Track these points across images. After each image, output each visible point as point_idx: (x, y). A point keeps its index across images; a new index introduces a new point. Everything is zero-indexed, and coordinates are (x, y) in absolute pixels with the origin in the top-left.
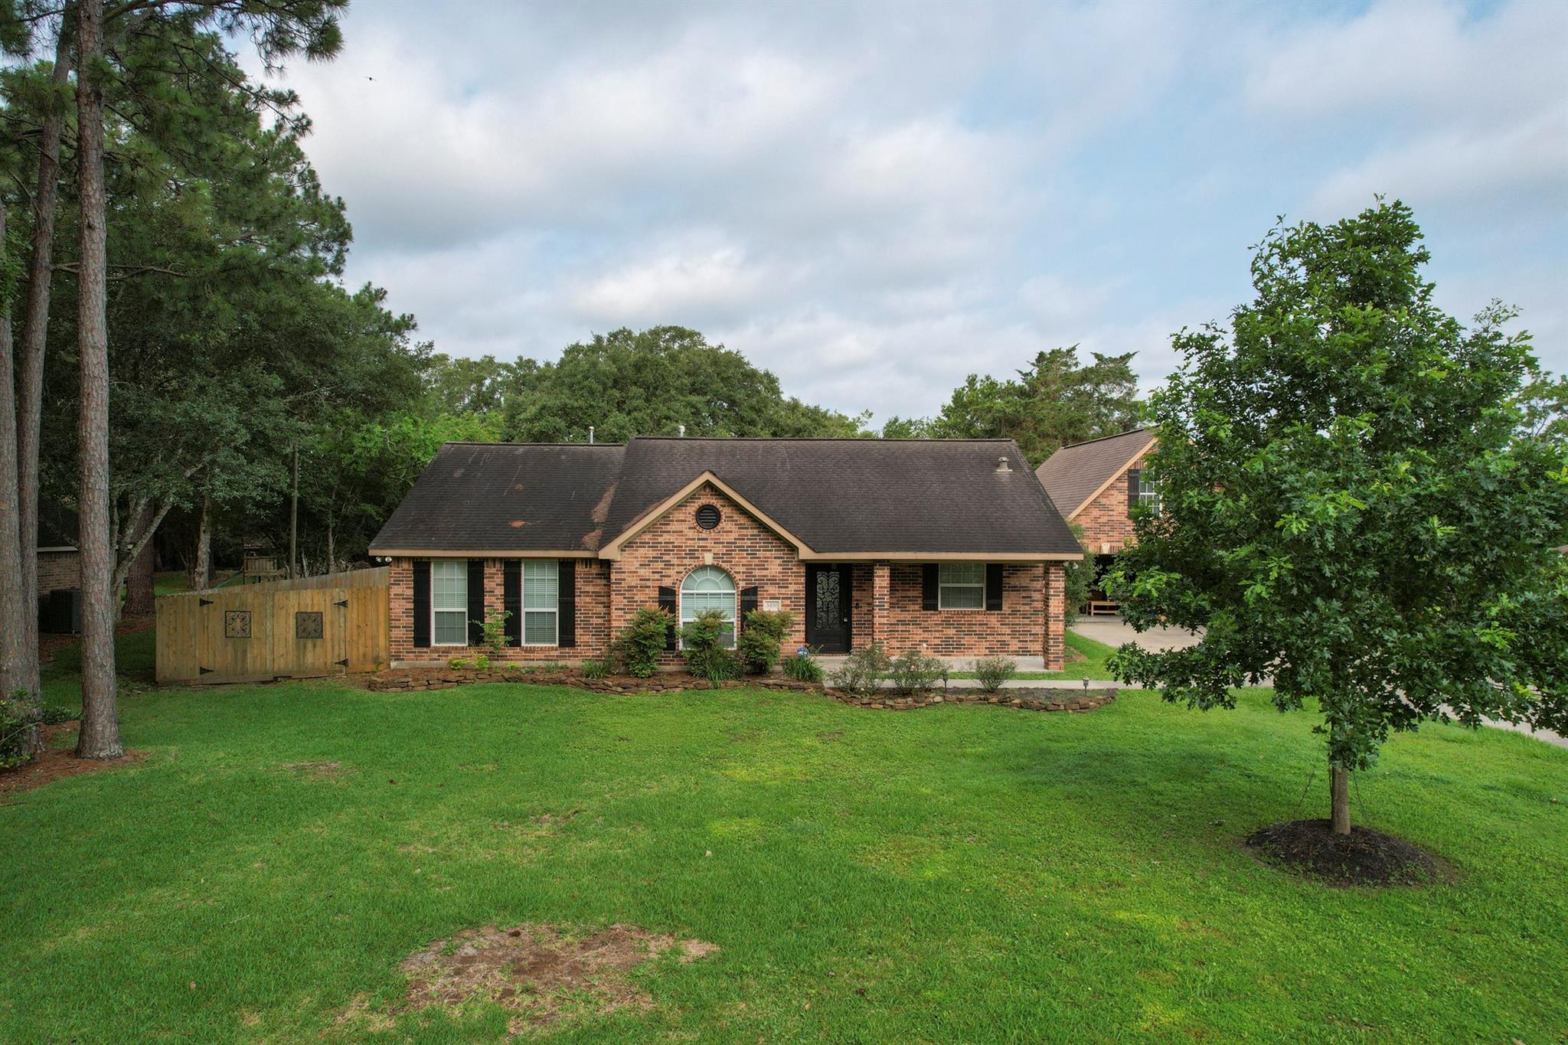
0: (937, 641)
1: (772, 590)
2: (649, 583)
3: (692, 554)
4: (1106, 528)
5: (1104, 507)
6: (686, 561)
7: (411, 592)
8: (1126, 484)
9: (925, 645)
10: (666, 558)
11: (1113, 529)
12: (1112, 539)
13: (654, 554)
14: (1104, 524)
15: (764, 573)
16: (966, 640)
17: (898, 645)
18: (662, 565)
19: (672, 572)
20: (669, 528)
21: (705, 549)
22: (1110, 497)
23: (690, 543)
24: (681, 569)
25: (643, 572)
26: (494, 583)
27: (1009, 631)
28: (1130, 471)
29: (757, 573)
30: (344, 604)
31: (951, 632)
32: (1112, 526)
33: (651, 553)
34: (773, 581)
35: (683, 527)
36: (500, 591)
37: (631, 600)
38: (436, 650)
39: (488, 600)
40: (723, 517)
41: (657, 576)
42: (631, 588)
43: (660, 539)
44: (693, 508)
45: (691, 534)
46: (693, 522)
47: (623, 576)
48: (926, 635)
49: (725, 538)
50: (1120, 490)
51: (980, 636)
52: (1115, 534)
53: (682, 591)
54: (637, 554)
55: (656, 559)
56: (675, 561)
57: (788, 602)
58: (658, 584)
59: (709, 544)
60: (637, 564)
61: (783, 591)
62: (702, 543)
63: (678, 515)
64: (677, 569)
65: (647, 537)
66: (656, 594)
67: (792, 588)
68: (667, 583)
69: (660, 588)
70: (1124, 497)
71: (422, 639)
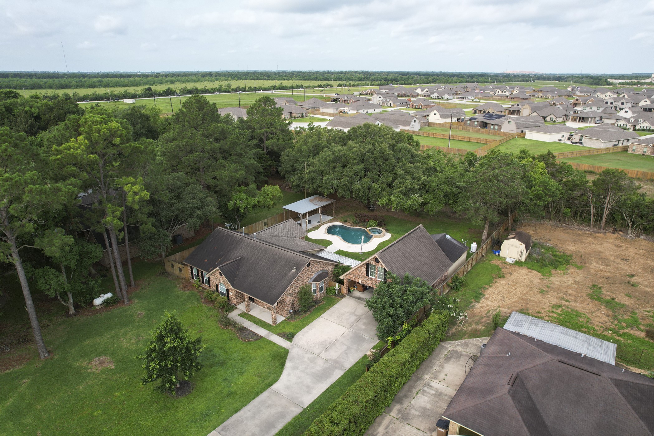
2: (215, 283)
4: (360, 276)
5: (360, 271)
7: (190, 270)
8: (366, 266)
18: (216, 280)
20: (216, 274)
21: (221, 280)
22: (362, 268)
23: (219, 278)
25: (214, 280)
26: (200, 273)
28: (367, 263)
29: (228, 287)
30: (183, 268)
32: (362, 276)
33: (215, 277)
34: (230, 289)
38: (194, 280)
39: (200, 275)
42: (212, 282)
44: (218, 272)
45: (219, 276)
47: (211, 280)
52: (363, 279)
53: (219, 285)
54: (212, 277)
57: (233, 294)
61: (232, 291)
62: (221, 278)
64: (218, 281)
65: (214, 274)
66: (215, 285)
68: (217, 283)
70: (365, 270)
71: (193, 278)
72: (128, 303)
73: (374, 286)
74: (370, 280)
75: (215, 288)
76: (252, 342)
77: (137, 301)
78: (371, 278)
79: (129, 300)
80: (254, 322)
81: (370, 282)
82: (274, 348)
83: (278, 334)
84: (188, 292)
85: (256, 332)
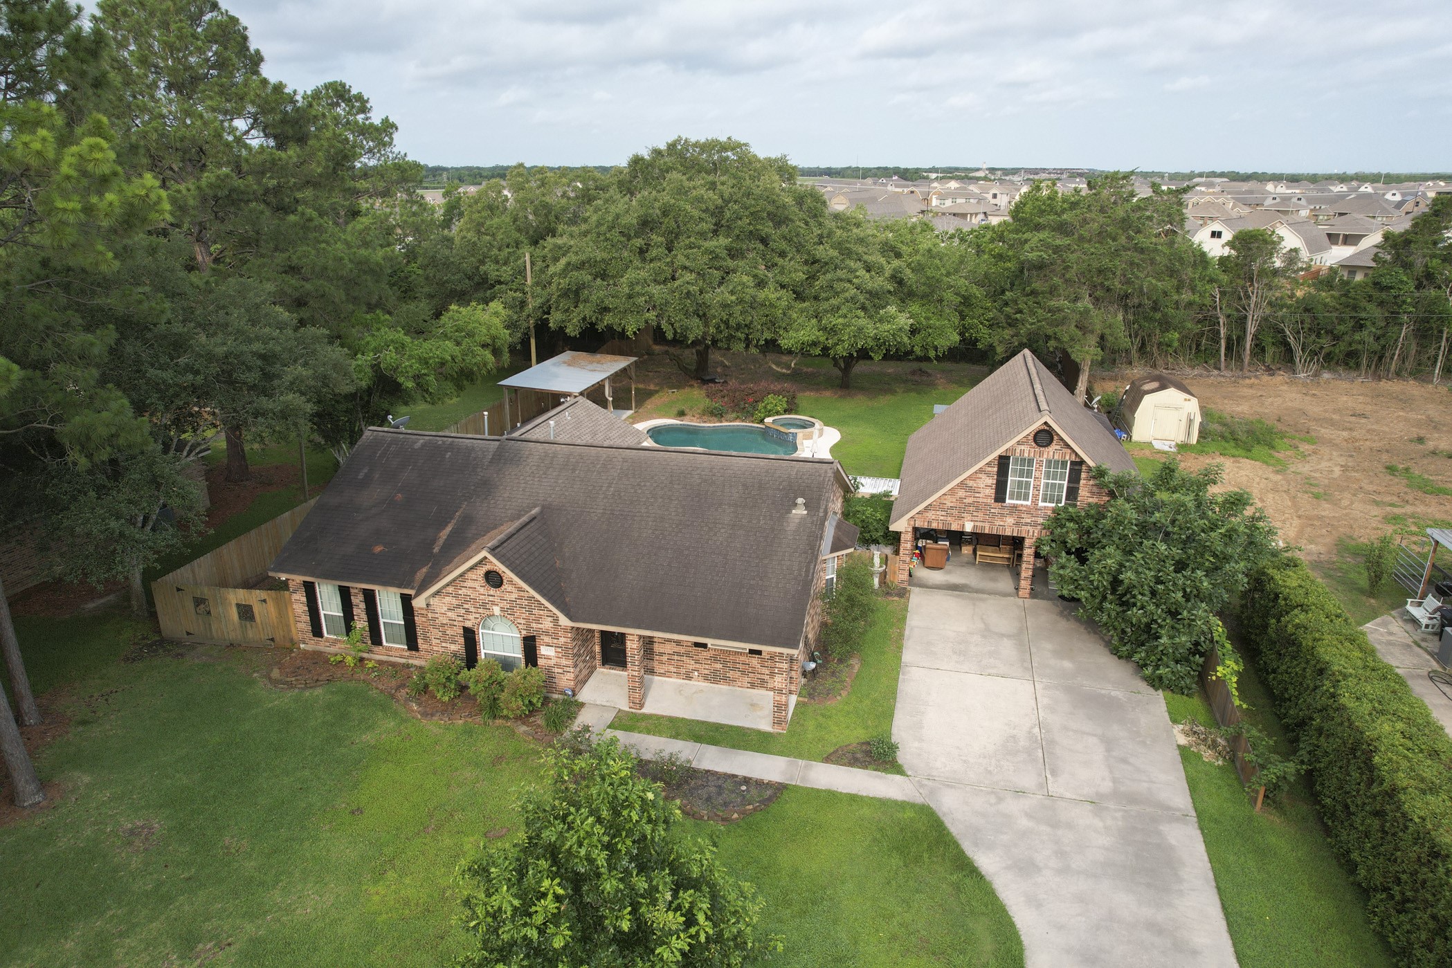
0: (706, 672)
1: (547, 639)
2: (455, 623)
3: (484, 606)
4: (971, 508)
5: (971, 489)
6: (480, 611)
7: (304, 599)
8: (995, 469)
9: (696, 673)
10: (466, 606)
11: (978, 510)
12: (976, 519)
13: (457, 602)
14: (970, 505)
15: (540, 626)
16: (731, 674)
17: (675, 670)
18: (463, 611)
19: (470, 617)
20: (465, 584)
21: (493, 603)
22: (978, 481)
23: (482, 597)
24: (478, 616)
25: (450, 614)
26: (358, 601)
27: (768, 672)
28: (1001, 457)
29: (534, 625)
30: (264, 601)
31: (719, 666)
32: (977, 507)
33: (455, 602)
34: (547, 633)
35: (476, 585)
36: (363, 606)
37: (444, 633)
38: (327, 640)
39: (355, 611)
40: (505, 581)
41: (460, 619)
42: (443, 625)
43: (460, 592)
44: (482, 571)
45: (482, 590)
46: (482, 581)
47: (436, 615)
48: (697, 666)
49: (507, 596)
50: (988, 474)
51: (743, 672)
52: (980, 514)
53: (481, 631)
54: (444, 601)
55: (458, 606)
56: (472, 610)
57: (560, 650)
58: (462, 624)
59: (497, 600)
60: (446, 608)
61: (555, 641)
62: (491, 598)
63: (470, 575)
64: (475, 615)
65: (450, 589)
66: (461, 631)
67: (562, 640)
68: (468, 624)
69: (464, 628)
70: (992, 481)
71: (317, 632)
72: (38, 798)
73: (1024, 531)
74: (1011, 514)
75: (458, 647)
76: (759, 816)
77: (87, 779)
78: (1015, 507)
79: (44, 784)
80: (698, 739)
81: (1010, 520)
82: (866, 812)
83: (827, 759)
84: (319, 691)
85: (741, 772)
